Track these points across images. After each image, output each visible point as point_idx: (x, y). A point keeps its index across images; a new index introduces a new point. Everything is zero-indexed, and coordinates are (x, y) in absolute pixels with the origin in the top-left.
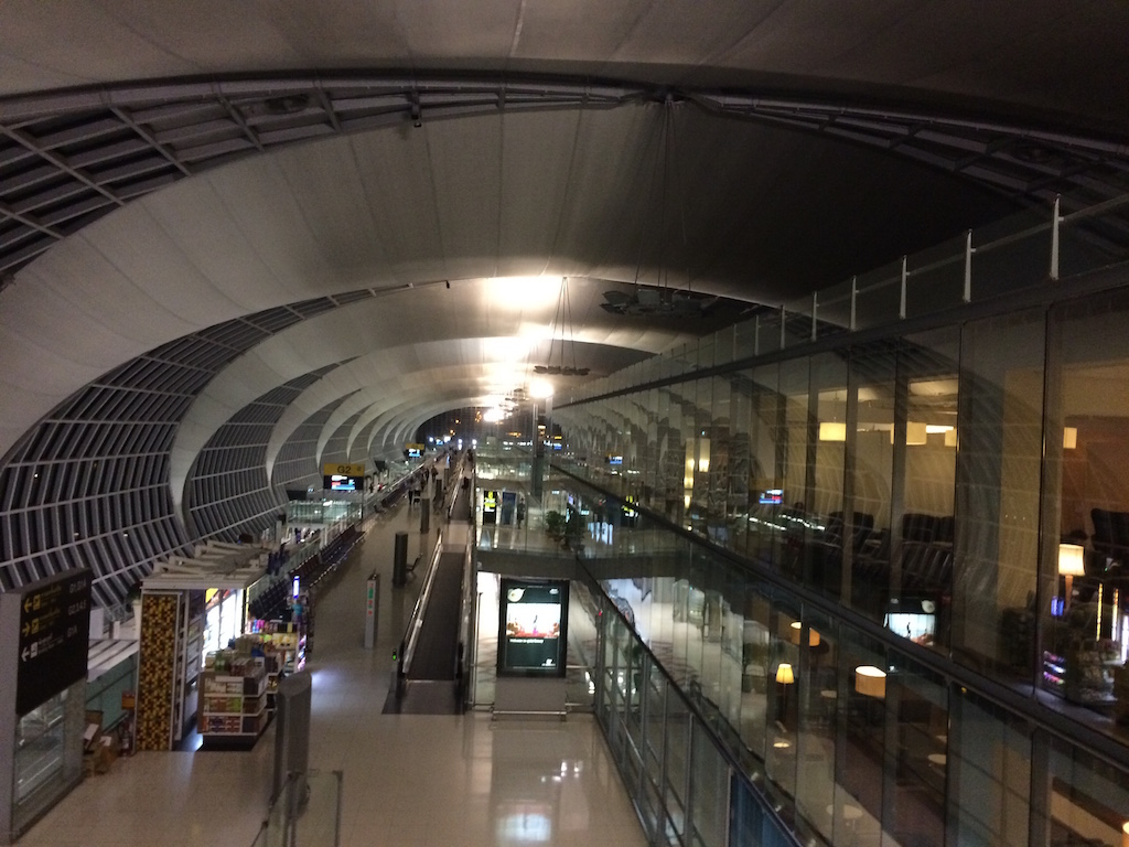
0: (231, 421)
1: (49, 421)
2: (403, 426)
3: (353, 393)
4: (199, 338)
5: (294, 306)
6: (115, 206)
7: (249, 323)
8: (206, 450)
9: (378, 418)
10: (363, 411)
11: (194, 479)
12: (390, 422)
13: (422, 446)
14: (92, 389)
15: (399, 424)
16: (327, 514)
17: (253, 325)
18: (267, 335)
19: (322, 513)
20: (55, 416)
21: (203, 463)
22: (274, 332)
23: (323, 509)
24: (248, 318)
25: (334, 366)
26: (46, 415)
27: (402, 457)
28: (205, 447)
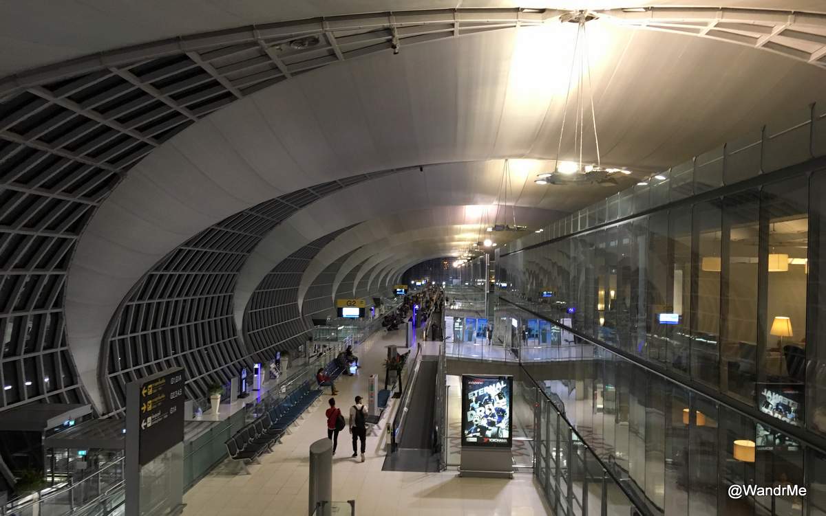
0: (273, 270)
1: (154, 273)
2: (393, 272)
3: (356, 250)
4: (250, 213)
5: (314, 188)
6: (191, 122)
7: (284, 201)
8: (257, 291)
9: (374, 267)
10: (363, 263)
11: (250, 312)
12: (382, 270)
13: (406, 287)
14: (180, 250)
15: (390, 271)
16: (340, 335)
17: (286, 203)
18: (296, 209)
19: (337, 334)
20: (157, 269)
21: (254, 301)
22: (301, 207)
23: (337, 332)
24: (283, 197)
25: (342, 231)
26: (151, 269)
27: (392, 295)
28: (257, 289)
